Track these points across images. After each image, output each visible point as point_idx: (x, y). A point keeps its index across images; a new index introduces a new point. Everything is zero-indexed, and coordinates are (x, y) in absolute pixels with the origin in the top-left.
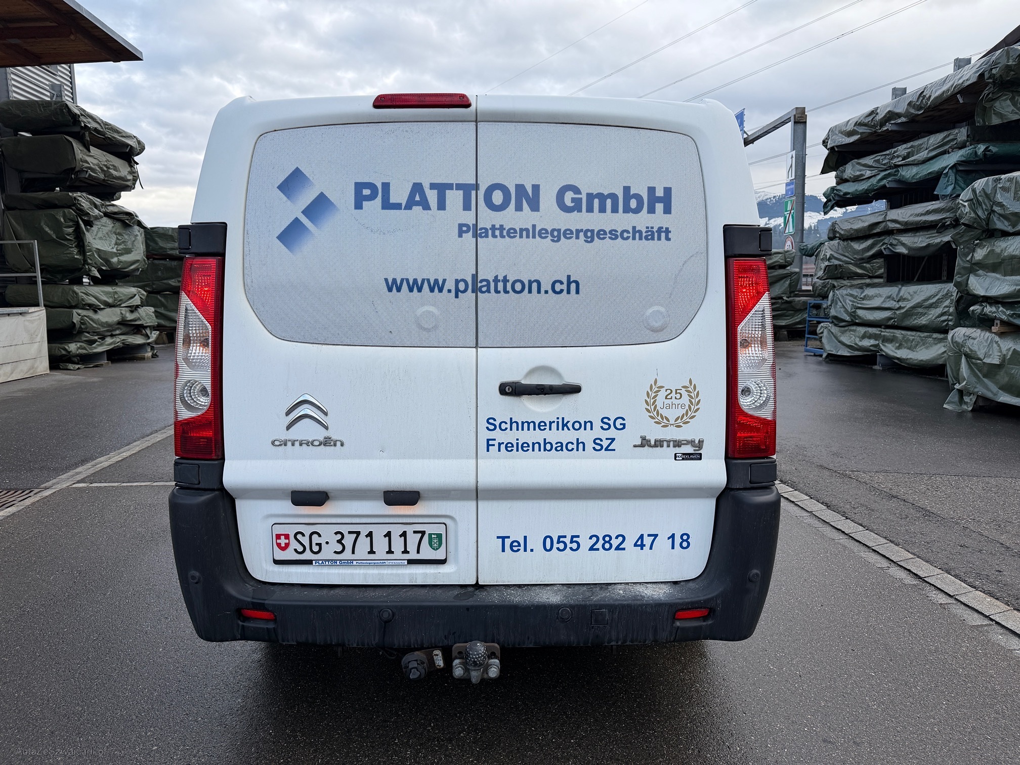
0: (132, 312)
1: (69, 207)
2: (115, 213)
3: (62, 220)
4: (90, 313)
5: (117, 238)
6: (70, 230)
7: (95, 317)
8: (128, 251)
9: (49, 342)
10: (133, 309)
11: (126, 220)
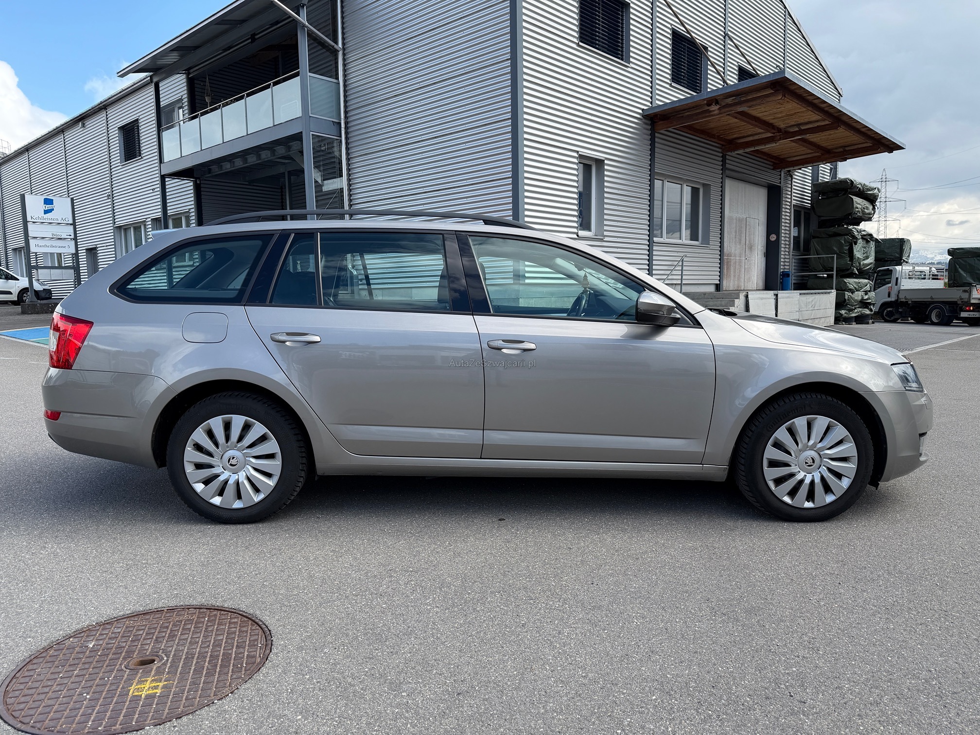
0: (866, 294)
1: (847, 235)
2: (865, 235)
3: (843, 242)
4: (850, 294)
5: (864, 251)
6: (847, 248)
7: (853, 296)
8: (867, 258)
9: (835, 310)
10: (866, 293)
11: (868, 238)
